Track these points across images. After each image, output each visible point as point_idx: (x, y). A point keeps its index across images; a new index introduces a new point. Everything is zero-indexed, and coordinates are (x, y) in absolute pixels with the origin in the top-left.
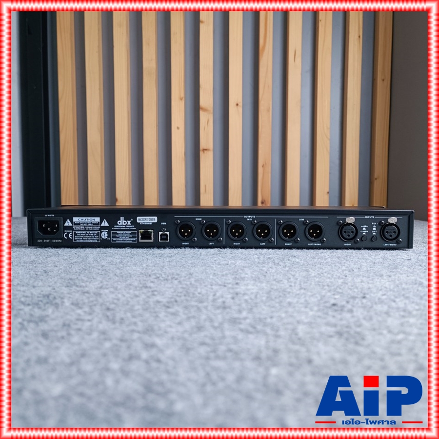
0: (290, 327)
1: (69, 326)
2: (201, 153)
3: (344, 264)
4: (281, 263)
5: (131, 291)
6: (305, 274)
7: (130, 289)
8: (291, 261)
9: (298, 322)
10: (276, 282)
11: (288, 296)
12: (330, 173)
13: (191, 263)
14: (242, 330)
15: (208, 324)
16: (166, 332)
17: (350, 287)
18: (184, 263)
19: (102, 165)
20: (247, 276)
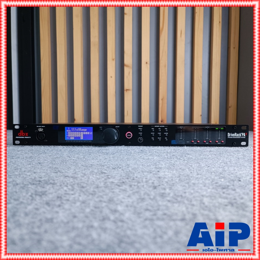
0: (198, 199)
1: (61, 198)
2: (125, 92)
3: (220, 159)
4: (181, 158)
5: (94, 176)
6: (198, 165)
7: (93, 174)
8: (187, 157)
9: (203, 196)
10: (182, 170)
11: (191, 179)
12: (202, 104)
13: (127, 158)
14: (169, 201)
15: (146, 197)
16: (122, 202)
17: (228, 173)
18: (122, 158)
19: (66, 99)
20: (162, 166)
